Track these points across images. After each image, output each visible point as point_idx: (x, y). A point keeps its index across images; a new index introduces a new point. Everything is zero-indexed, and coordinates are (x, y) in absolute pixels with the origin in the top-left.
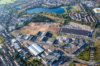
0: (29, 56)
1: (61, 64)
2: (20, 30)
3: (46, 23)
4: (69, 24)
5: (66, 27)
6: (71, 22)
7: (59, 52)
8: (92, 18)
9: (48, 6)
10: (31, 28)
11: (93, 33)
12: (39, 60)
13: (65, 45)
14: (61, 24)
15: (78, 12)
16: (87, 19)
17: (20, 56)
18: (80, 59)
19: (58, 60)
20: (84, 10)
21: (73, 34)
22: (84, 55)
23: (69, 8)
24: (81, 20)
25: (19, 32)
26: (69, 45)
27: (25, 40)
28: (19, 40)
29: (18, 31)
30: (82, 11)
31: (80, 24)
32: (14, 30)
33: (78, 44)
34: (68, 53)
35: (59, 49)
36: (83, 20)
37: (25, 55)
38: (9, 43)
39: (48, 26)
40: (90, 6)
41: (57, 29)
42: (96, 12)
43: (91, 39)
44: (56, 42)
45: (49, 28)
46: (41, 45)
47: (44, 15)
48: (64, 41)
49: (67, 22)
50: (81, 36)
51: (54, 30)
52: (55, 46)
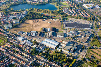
0: (47, 50)
1: (80, 51)
2: (19, 27)
3: (45, 19)
4: (67, 19)
5: (67, 22)
6: (69, 18)
7: (73, 42)
8: (85, 13)
9: (34, 3)
10: (31, 25)
11: (93, 26)
12: (60, 52)
13: (75, 37)
14: (60, 20)
15: (71, 8)
16: (82, 14)
17: (38, 51)
18: (94, 46)
19: (77, 49)
20: (76, 6)
21: (76, 27)
22: (94, 42)
23: (60, 5)
24: (77, 15)
25: (20, 30)
26: (78, 36)
27: (33, 36)
28: (26, 38)
29: (18, 29)
30: (74, 7)
31: (77, 19)
32: (12, 28)
33: (86, 35)
34: (81, 42)
35: (71, 40)
36: (79, 15)
37: (43, 49)
38: (16, 42)
39: (49, 23)
40: (78, 2)
41: (59, 25)
42: (87, 7)
43: (94, 31)
44: (65, 35)
45: (51, 24)
46: (53, 39)
47: (37, 12)
48: (73, 34)
49: (65, 18)
50: (84, 29)
51: (56, 25)
52: (67, 39)
